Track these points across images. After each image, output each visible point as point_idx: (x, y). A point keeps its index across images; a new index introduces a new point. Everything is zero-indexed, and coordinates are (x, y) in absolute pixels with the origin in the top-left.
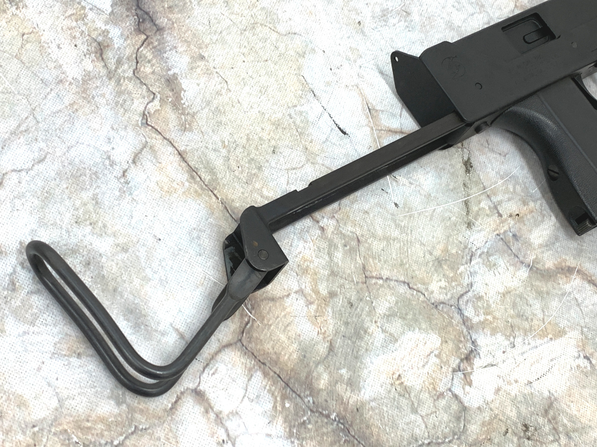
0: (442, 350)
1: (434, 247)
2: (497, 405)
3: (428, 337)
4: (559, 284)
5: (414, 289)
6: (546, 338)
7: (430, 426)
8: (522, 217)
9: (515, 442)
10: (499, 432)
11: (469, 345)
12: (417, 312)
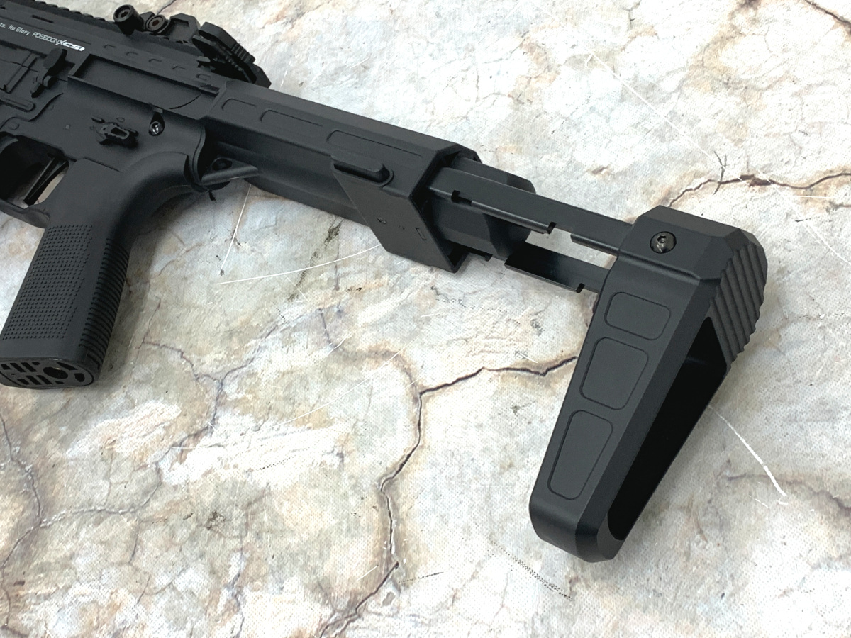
0: (175, 422)
1: (235, 318)
2: (197, 487)
3: (169, 407)
4: (361, 369)
5: (185, 359)
6: (304, 426)
7: (113, 494)
8: (364, 292)
9: (192, 528)
10: (181, 515)
11: (208, 422)
12: (174, 382)
